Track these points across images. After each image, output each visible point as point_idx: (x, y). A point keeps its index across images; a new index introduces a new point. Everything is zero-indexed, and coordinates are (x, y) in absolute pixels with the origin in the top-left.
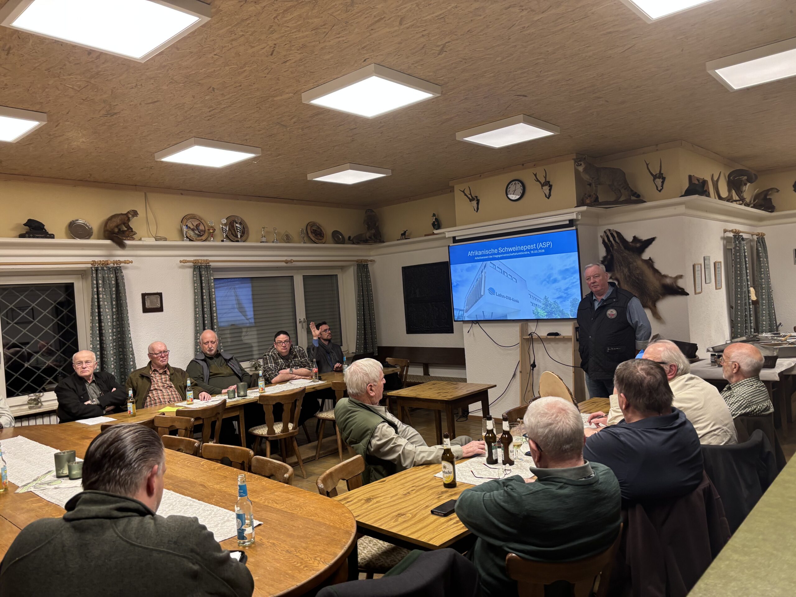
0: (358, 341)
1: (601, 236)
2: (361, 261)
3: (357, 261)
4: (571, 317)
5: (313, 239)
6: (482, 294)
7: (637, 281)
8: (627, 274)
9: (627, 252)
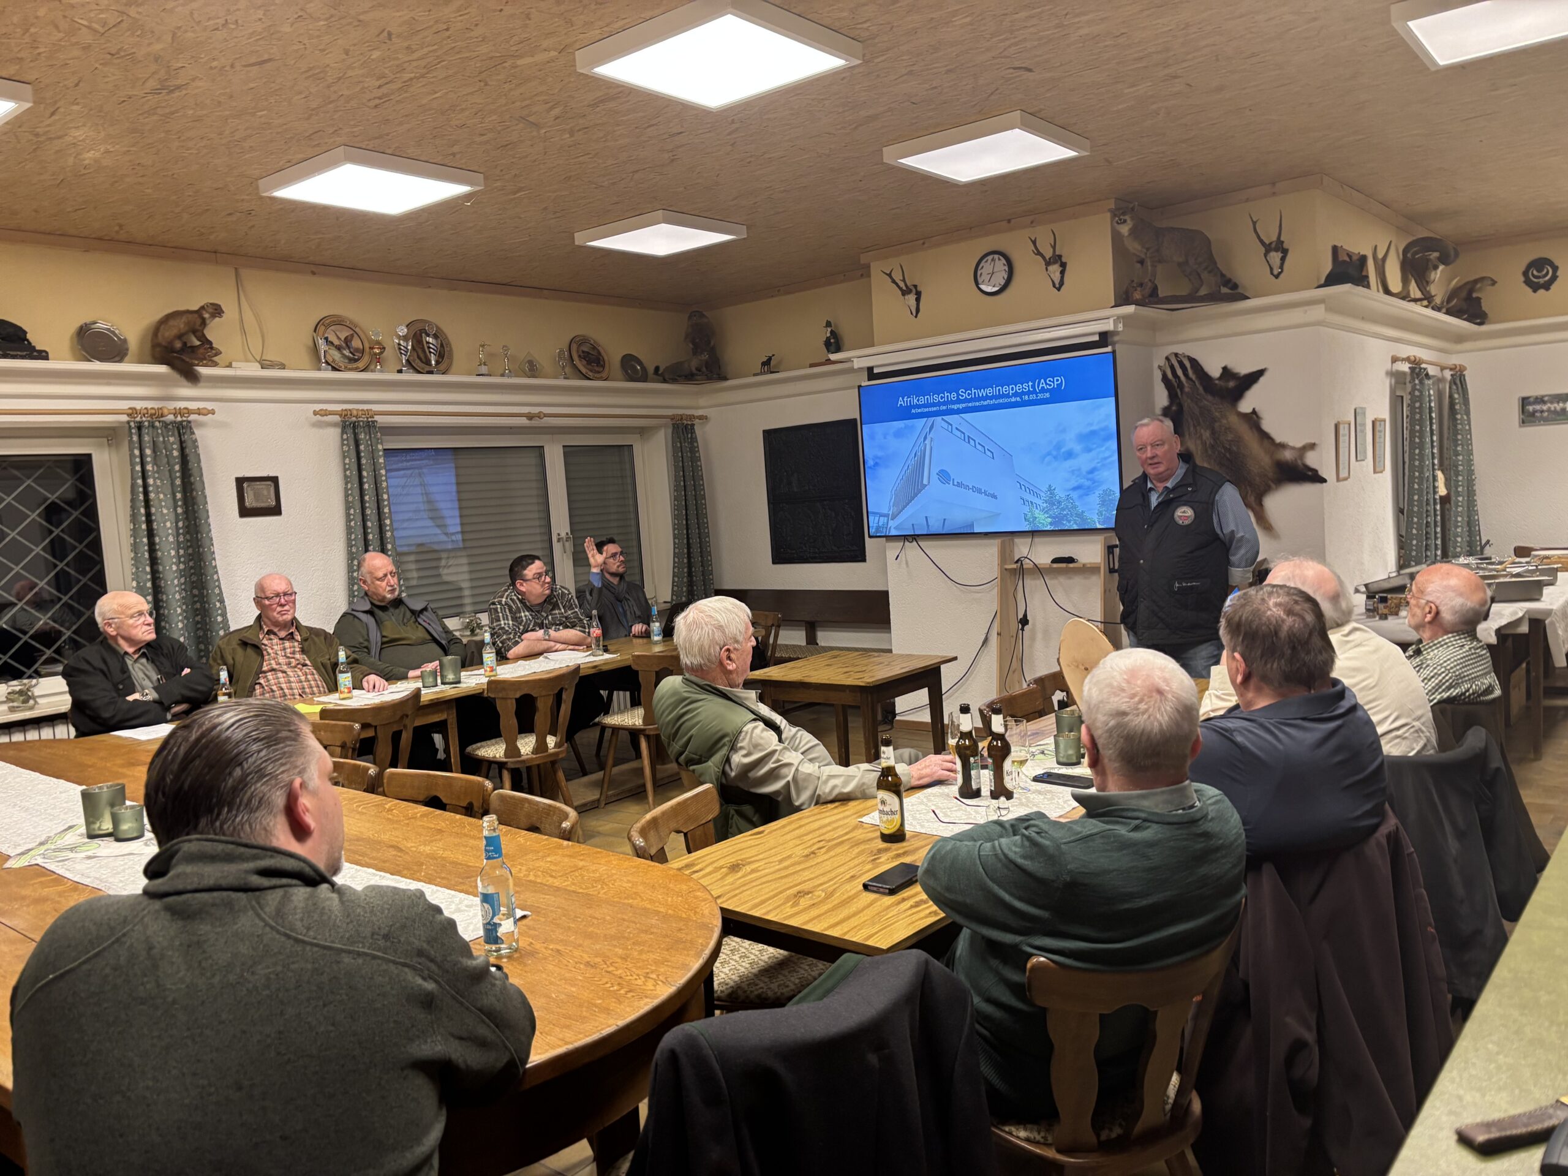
0: (676, 579)
1: (1160, 367)
2: (681, 417)
3: (672, 418)
4: (1099, 526)
5: (584, 370)
6: (925, 482)
7: (1228, 455)
8: (1208, 443)
9: (1210, 397)
